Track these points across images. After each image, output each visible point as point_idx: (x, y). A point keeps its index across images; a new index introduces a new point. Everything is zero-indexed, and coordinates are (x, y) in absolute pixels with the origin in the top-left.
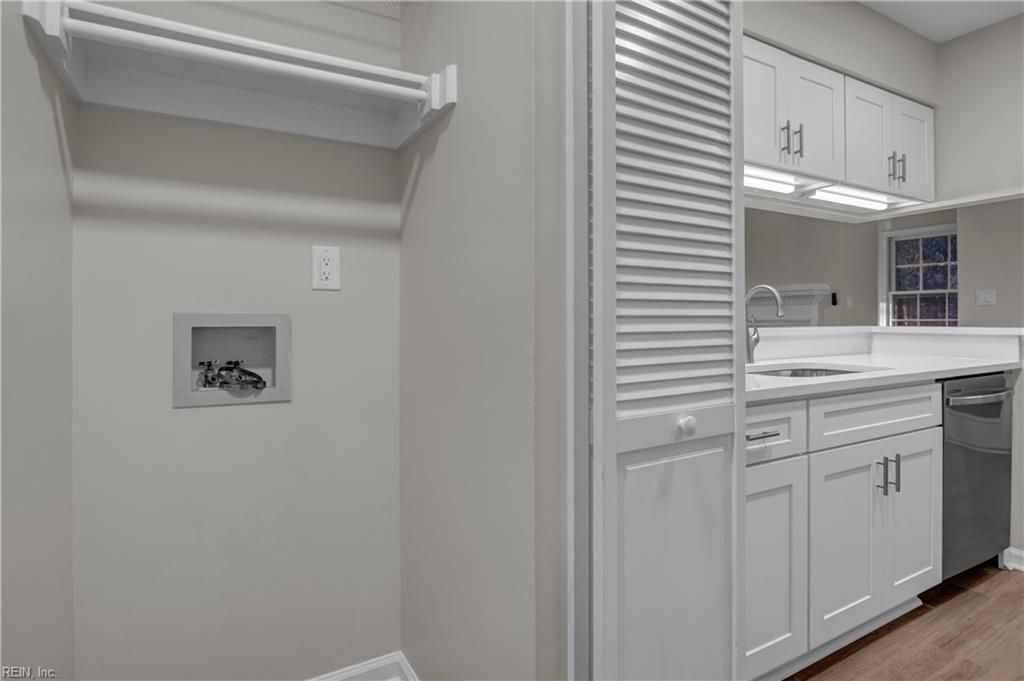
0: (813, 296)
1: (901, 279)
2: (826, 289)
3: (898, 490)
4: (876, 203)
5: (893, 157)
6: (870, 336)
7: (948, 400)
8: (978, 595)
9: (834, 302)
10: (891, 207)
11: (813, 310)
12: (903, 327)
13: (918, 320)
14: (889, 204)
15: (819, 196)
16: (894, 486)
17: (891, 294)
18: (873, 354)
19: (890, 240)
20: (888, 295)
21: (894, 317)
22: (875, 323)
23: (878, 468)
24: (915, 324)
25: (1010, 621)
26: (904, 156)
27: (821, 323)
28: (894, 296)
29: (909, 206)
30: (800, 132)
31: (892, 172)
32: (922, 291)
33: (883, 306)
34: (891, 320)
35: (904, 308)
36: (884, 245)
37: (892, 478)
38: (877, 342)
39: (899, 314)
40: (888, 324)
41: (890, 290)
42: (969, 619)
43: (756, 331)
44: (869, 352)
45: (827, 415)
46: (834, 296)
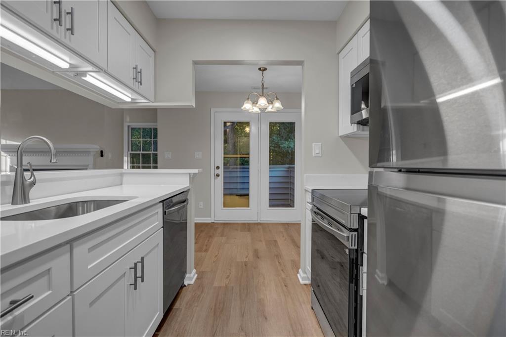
0: (89, 151)
1: (134, 146)
2: (97, 148)
3: (143, 281)
4: (125, 96)
5: (136, 68)
6: (122, 175)
7: (165, 212)
8: (177, 309)
9: (102, 156)
10: (133, 101)
11: (90, 160)
12: (134, 170)
13: (141, 165)
14: (132, 99)
15: (88, 78)
16: (140, 279)
17: (129, 152)
18: (123, 185)
19: (129, 126)
20: (128, 153)
21: (130, 164)
22: (122, 168)
23: (130, 271)
24: (139, 167)
25: (192, 320)
26: (141, 70)
27: (95, 167)
28: (131, 154)
29: (142, 102)
30: (71, 13)
31: (135, 77)
32: (142, 152)
33: (125, 159)
34: (129, 165)
35: (135, 159)
36: (126, 129)
37: (139, 274)
38: (125, 178)
39: (132, 162)
40: (128, 168)
41: (129, 151)
42: (176, 331)
43: (32, 175)
44: (121, 184)
45: (91, 250)
46: (102, 152)
